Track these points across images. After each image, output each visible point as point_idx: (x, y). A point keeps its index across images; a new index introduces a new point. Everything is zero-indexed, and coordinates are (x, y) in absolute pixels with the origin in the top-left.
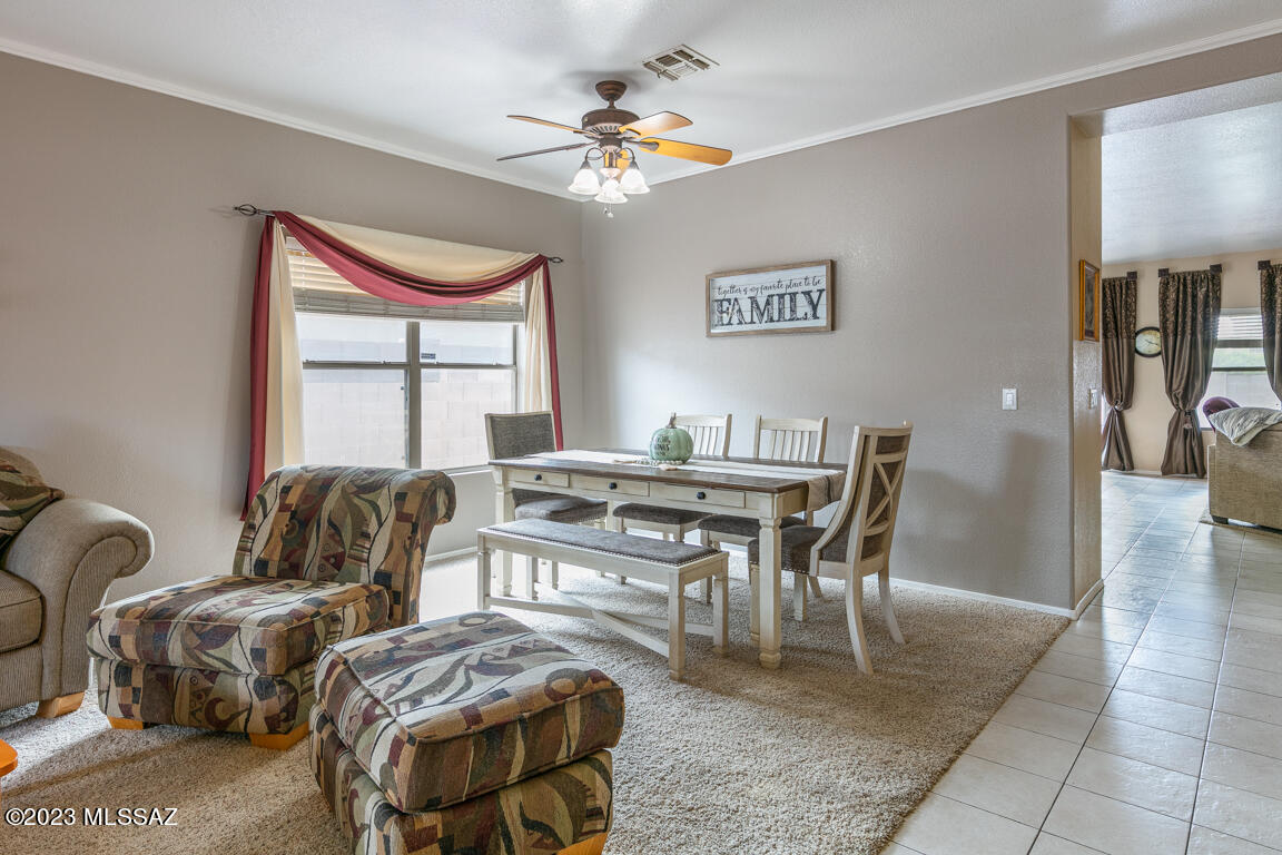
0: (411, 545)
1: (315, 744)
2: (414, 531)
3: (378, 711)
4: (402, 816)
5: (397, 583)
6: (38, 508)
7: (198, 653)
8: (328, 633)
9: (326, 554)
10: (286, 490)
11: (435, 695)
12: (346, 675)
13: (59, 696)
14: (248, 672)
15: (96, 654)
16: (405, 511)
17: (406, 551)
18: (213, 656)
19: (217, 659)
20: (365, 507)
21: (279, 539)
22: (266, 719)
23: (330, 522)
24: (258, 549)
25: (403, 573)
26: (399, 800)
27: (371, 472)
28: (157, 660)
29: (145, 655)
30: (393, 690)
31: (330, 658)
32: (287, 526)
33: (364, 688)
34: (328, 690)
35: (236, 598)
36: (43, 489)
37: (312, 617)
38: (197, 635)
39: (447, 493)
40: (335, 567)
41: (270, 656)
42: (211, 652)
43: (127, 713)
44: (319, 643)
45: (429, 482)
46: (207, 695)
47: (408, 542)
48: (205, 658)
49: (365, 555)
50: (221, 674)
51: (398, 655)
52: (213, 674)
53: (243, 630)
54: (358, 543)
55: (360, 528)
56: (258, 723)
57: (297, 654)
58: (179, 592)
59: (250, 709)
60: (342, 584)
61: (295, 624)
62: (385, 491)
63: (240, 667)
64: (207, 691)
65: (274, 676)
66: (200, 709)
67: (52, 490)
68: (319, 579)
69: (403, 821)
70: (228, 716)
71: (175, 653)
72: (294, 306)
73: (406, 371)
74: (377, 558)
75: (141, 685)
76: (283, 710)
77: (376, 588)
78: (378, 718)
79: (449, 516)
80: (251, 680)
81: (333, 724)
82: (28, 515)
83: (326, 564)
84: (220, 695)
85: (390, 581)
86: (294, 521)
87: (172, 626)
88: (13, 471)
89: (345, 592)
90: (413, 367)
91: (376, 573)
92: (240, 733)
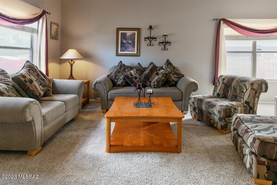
0: (255, 96)
1: (232, 134)
2: (256, 93)
3: (249, 130)
4: (256, 156)
5: (251, 105)
6: (180, 77)
7: (208, 109)
8: (234, 112)
9: (233, 95)
10: (224, 79)
11: (264, 132)
12: (240, 121)
13: (184, 110)
14: (217, 115)
15: (190, 104)
16: (253, 88)
17: (253, 97)
18: (211, 110)
19: (212, 111)
20: (243, 86)
21: (222, 89)
22: (221, 126)
23: (234, 88)
24: (218, 91)
25: (253, 103)
26: (255, 151)
27: (244, 78)
28: (200, 108)
29: (198, 107)
30: (253, 127)
31: (236, 117)
32: (224, 87)
33: (245, 125)
34: (236, 123)
35: (214, 100)
36: (181, 74)
37: (231, 107)
38: (208, 105)
39: (265, 85)
40: (235, 98)
41: (222, 113)
42: (210, 109)
43: (195, 117)
44: (232, 114)
45: (260, 81)
46: (209, 118)
47: (254, 96)
48: (209, 110)
49: (243, 97)
50: (212, 114)
51: (253, 120)
52: (210, 114)
53: (216, 106)
54: (241, 93)
55: (241, 90)
56: (219, 126)
57: (228, 114)
58: (204, 96)
59: (217, 123)
60: (237, 102)
61: (227, 108)
62: (248, 82)
63: (216, 114)
64: (209, 117)
65: (223, 118)
66: (208, 120)
67: (183, 75)
68: (231, 100)
69: (257, 157)
70: (213, 123)
71: (204, 108)
72: (225, 39)
73: (252, 53)
74: (246, 97)
75: (197, 112)
76: (224, 125)
77: (245, 105)
78: (249, 132)
79: (266, 91)
80: (218, 117)
81: (237, 131)
82: (179, 78)
83: (233, 97)
84: (211, 118)
85: (249, 104)
86: (225, 86)
87: (203, 102)
88: (178, 71)
89: (238, 104)
90: (254, 52)
91: (245, 101)
92: (216, 127)
